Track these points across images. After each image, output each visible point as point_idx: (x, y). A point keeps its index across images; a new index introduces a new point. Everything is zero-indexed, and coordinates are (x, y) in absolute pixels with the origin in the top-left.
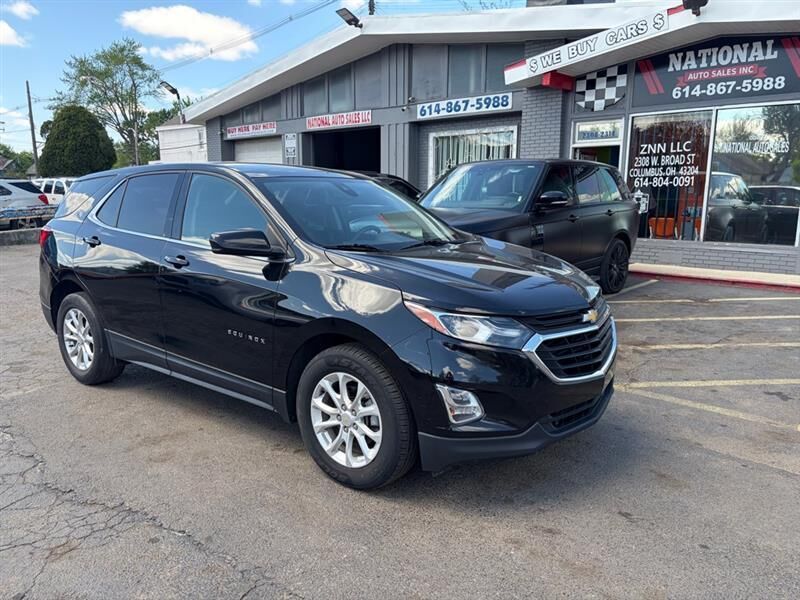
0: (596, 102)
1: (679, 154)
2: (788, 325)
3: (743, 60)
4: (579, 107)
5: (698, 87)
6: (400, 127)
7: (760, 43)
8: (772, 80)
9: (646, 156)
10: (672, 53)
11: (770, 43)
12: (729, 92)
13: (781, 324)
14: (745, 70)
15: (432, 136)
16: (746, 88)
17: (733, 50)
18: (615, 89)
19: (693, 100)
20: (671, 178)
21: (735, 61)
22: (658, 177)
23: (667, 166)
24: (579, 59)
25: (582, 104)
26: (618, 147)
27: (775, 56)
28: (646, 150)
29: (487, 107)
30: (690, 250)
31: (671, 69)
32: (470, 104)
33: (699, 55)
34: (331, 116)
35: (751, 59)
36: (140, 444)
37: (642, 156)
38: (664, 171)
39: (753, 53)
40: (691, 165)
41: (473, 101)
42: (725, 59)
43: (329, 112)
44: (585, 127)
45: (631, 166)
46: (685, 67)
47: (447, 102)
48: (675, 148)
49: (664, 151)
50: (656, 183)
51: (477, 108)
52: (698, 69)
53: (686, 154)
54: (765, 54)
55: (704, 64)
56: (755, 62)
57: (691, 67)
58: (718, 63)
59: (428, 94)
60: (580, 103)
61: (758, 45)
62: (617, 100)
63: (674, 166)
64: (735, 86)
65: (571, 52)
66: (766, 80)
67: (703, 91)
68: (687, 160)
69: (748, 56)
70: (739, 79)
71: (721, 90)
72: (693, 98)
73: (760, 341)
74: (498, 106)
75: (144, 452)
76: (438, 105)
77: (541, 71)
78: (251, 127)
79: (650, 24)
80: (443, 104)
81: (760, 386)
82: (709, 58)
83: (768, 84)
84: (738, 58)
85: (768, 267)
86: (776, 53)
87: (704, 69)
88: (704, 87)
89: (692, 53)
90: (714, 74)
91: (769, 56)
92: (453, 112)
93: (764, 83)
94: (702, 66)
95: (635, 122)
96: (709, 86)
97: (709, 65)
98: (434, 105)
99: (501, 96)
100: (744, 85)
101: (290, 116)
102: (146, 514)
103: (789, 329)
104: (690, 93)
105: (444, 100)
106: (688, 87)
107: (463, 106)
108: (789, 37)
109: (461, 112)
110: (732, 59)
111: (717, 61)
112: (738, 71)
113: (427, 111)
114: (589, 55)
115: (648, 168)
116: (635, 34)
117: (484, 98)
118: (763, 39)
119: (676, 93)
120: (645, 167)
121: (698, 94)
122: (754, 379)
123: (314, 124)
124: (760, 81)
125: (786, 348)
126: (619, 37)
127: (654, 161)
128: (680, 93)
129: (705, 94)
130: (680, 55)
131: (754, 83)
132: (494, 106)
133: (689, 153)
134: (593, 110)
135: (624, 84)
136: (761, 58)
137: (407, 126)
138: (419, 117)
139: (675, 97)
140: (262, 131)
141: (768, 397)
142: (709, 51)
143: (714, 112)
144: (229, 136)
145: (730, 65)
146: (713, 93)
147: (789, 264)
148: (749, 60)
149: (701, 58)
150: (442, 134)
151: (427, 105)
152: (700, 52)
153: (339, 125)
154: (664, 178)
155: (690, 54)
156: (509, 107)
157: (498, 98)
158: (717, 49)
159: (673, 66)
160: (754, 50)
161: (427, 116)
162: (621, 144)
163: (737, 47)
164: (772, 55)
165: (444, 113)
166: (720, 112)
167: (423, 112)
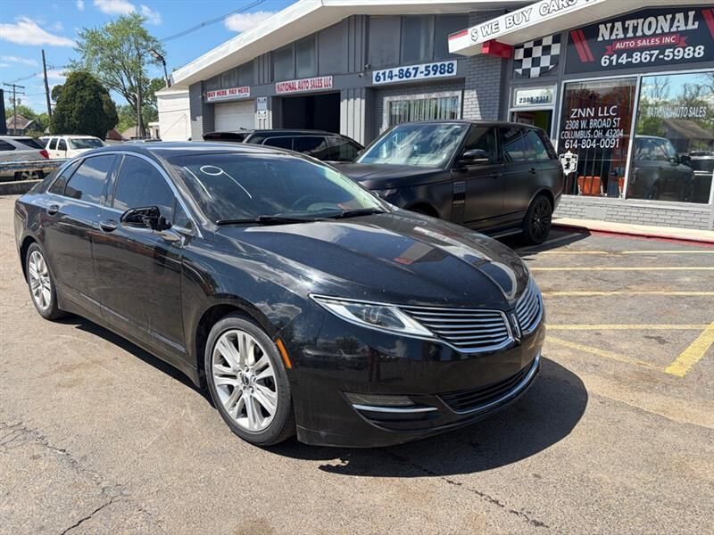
0: (532, 69)
1: (607, 117)
2: (687, 276)
3: (666, 30)
4: (517, 73)
5: (625, 55)
6: (358, 90)
7: (682, 14)
8: (692, 49)
9: (576, 119)
10: (601, 23)
11: (691, 14)
12: (653, 60)
13: (681, 275)
14: (667, 40)
15: (386, 100)
16: (668, 56)
17: (657, 21)
18: (549, 57)
19: (620, 68)
20: (598, 140)
21: (659, 31)
22: (587, 139)
23: (595, 129)
24: (515, 28)
25: (520, 71)
26: (551, 111)
27: (696, 26)
28: (576, 114)
29: (435, 74)
30: (613, 207)
31: (600, 39)
32: (419, 70)
33: (626, 26)
34: (297, 82)
35: (674, 29)
36: (56, 371)
37: (572, 119)
38: (592, 133)
39: (676, 24)
40: (616, 128)
41: (422, 67)
42: (649, 29)
43: (296, 78)
44: (522, 93)
45: (563, 129)
46: (613, 37)
47: (399, 69)
48: (602, 112)
49: (592, 115)
50: (585, 145)
51: (426, 75)
52: (625, 39)
53: (612, 118)
54: (686, 25)
55: (630, 34)
56: (677, 32)
57: (618, 37)
58: (643, 33)
59: (382, 61)
60: (517, 70)
61: (680, 16)
62: (551, 67)
63: (601, 129)
64: (658, 55)
65: (508, 22)
66: (687, 50)
67: (630, 60)
68: (613, 124)
69: (671, 26)
70: (662, 48)
71: (646, 59)
72: (619, 66)
73: (657, 289)
74: (444, 73)
75: (57, 378)
76: (391, 72)
77: (482, 39)
78: (228, 91)
80: (396, 71)
81: (643, 331)
82: (635, 29)
83: (689, 52)
84: (662, 28)
85: (684, 223)
86: (697, 23)
87: (630, 39)
88: (630, 56)
89: (620, 24)
90: (639, 44)
91: (690, 27)
92: (405, 79)
93: (684, 52)
94: (628, 36)
95: (568, 88)
96: (634, 55)
97: (635, 35)
98: (387, 71)
99: (447, 63)
100: (666, 54)
101: (261, 82)
102: (37, 433)
103: (688, 279)
104: (618, 59)
105: (397, 66)
106: (615, 56)
107: (413, 72)
108: (707, 8)
109: (412, 78)
110: (656, 29)
111: (642, 31)
112: (661, 40)
113: (382, 77)
114: (524, 25)
115: (578, 130)
116: (566, 5)
117: (432, 65)
118: (685, 10)
119: (604, 61)
120: (575, 129)
121: (624, 62)
122: (639, 324)
123: (282, 89)
124: (681, 50)
125: (678, 297)
126: (552, 8)
127: (584, 124)
128: (608, 62)
129: (631, 62)
130: (609, 25)
131: (676, 53)
132: (441, 73)
133: (615, 116)
134: (529, 76)
135: (558, 53)
136: (683, 28)
137: (364, 91)
138: (375, 82)
139: (603, 64)
140: (238, 95)
141: (646, 340)
142: (635, 21)
143: (639, 79)
144: (209, 99)
145: (654, 35)
146: (638, 61)
147: (703, 220)
148: (672, 30)
149: (628, 28)
150: (395, 98)
151: (382, 71)
152: (627, 22)
153: (305, 90)
154: (592, 140)
155: (618, 25)
156: (454, 73)
157: (444, 65)
158: (643, 20)
159: (603, 36)
160: (676, 21)
161: (382, 82)
162: (553, 108)
163: (661, 18)
164: (693, 26)
165: (396, 79)
166: (644, 79)
167: (378, 78)
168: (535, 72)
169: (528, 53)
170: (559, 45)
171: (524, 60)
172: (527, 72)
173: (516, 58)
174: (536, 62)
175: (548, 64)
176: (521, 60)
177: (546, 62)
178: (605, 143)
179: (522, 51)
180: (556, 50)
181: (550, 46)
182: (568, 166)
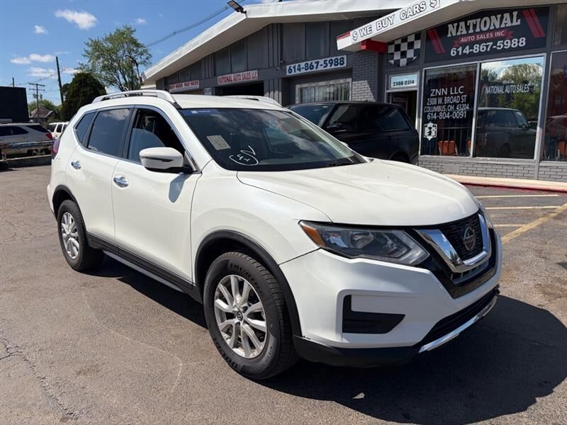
0: (401, 60)
1: (456, 95)
3: (497, 27)
4: (390, 63)
5: (468, 47)
6: (276, 82)
8: (517, 40)
9: (434, 97)
10: (450, 23)
11: (515, 14)
12: (489, 49)
15: (298, 87)
17: (490, 20)
18: (413, 50)
19: (464, 57)
20: (451, 113)
21: (492, 28)
22: (443, 112)
23: (449, 104)
24: (383, 30)
25: (392, 62)
26: (416, 91)
27: (519, 23)
28: (434, 93)
29: (331, 66)
30: (464, 163)
31: (449, 35)
32: (320, 64)
33: (468, 24)
34: (232, 75)
35: (503, 26)
37: (432, 97)
38: (446, 108)
39: (504, 21)
40: (464, 103)
41: (321, 62)
42: (485, 26)
43: (231, 73)
44: (395, 79)
45: (425, 104)
46: (458, 34)
47: (305, 63)
48: (453, 91)
49: (446, 94)
50: (441, 116)
51: (325, 67)
52: (468, 34)
53: (460, 95)
54: (512, 22)
55: (471, 31)
56: (506, 28)
57: (463, 33)
58: (481, 30)
59: (293, 58)
60: (390, 61)
61: (507, 15)
62: (414, 58)
63: (452, 104)
64: (492, 46)
65: (378, 25)
66: (513, 41)
67: (471, 50)
68: (461, 100)
69: (501, 24)
71: (483, 49)
72: (464, 55)
74: (337, 65)
76: (299, 65)
77: (360, 39)
78: (183, 84)
79: (428, 4)
80: (303, 65)
82: (475, 26)
83: (515, 43)
84: (494, 25)
85: (516, 174)
86: (519, 20)
87: (471, 34)
88: (471, 47)
90: (478, 38)
91: (515, 23)
92: (309, 70)
93: (511, 43)
94: (469, 32)
95: (427, 74)
96: (475, 47)
97: (474, 31)
98: (297, 65)
99: (339, 57)
100: (498, 45)
101: (207, 76)
104: (462, 51)
105: (303, 61)
106: (461, 48)
107: (315, 65)
108: (526, 9)
109: (314, 69)
110: (490, 26)
111: (480, 28)
112: (494, 35)
113: (295, 69)
114: (390, 27)
115: (436, 106)
116: (418, 11)
117: (328, 59)
118: (510, 11)
119: (453, 52)
120: (434, 105)
121: (467, 52)
123: (222, 81)
124: (509, 41)
126: (408, 14)
127: (440, 101)
128: (455, 52)
129: (472, 52)
130: (455, 25)
131: (502, 45)
132: (335, 65)
133: (463, 94)
134: (399, 66)
135: (419, 47)
136: (509, 24)
137: (280, 80)
138: (288, 74)
139: (452, 55)
140: (191, 87)
142: (474, 21)
143: (478, 65)
145: (489, 31)
146: (478, 51)
147: (530, 172)
148: (501, 27)
149: (469, 26)
150: (304, 86)
151: (293, 66)
152: (469, 22)
153: (238, 81)
154: (447, 113)
155: (462, 24)
156: (345, 65)
157: (337, 59)
158: (480, 19)
159: (451, 33)
160: (504, 19)
161: (293, 73)
162: (417, 89)
163: (493, 17)
164: (517, 23)
165: (303, 71)
166: (482, 65)
167: (290, 70)
168: (403, 62)
169: (398, 48)
170: (419, 41)
171: (395, 53)
172: (397, 62)
173: (389, 52)
174: (404, 54)
175: (412, 56)
176: (393, 54)
177: (410, 54)
178: (456, 115)
179: (393, 46)
180: (418, 45)
181: (413, 42)
182: (430, 133)
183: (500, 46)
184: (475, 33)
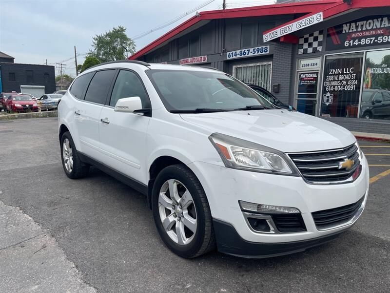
1: (348, 74)
3: (378, 27)
5: (357, 41)
6: (220, 63)
7: (386, 18)
9: (332, 75)
10: (344, 24)
12: (372, 43)
15: (234, 67)
17: (373, 22)
20: (344, 86)
21: (375, 27)
22: (338, 86)
23: (342, 80)
25: (302, 50)
26: (318, 71)
28: (332, 72)
29: (258, 53)
30: (352, 123)
31: (344, 32)
33: (357, 25)
34: (190, 59)
35: (382, 26)
37: (330, 75)
38: (340, 82)
39: (383, 23)
40: (354, 79)
41: (251, 50)
42: (369, 26)
43: (189, 57)
44: (304, 62)
45: (325, 80)
46: (351, 31)
48: (346, 71)
49: (341, 73)
50: (337, 89)
51: (253, 53)
52: (357, 32)
53: (351, 74)
54: (389, 24)
55: (359, 29)
56: (384, 27)
57: (353, 31)
58: (366, 29)
59: (232, 47)
60: (300, 50)
63: (345, 80)
64: (374, 40)
67: (359, 43)
68: (352, 77)
69: (381, 25)
71: (368, 42)
72: (354, 46)
74: (262, 52)
76: (236, 52)
80: (238, 52)
82: (362, 26)
84: (376, 26)
87: (360, 32)
88: (360, 41)
89: (354, 23)
90: (364, 34)
92: (243, 56)
95: (327, 58)
96: (362, 40)
97: (362, 29)
98: (234, 52)
100: (379, 39)
101: (173, 59)
104: (353, 43)
105: (239, 50)
106: (352, 41)
107: (247, 52)
109: (246, 55)
110: (373, 26)
111: (366, 27)
112: (376, 32)
113: (232, 55)
115: (333, 81)
117: (256, 48)
118: (388, 16)
119: (346, 44)
121: (357, 44)
123: (183, 63)
124: (387, 37)
127: (336, 78)
128: (348, 44)
130: (348, 25)
131: (384, 39)
133: (352, 73)
134: (307, 53)
135: (322, 40)
136: (387, 25)
137: (222, 63)
138: (228, 58)
139: (346, 46)
142: (362, 23)
143: (365, 53)
145: (372, 29)
146: (364, 43)
149: (358, 26)
150: (239, 66)
151: (231, 52)
152: (358, 23)
153: (194, 63)
154: (341, 87)
156: (268, 52)
157: (263, 48)
158: (366, 21)
159: (345, 31)
160: (383, 21)
161: (231, 58)
162: (320, 69)
163: (375, 20)
165: (238, 56)
166: (367, 53)
167: (229, 56)
168: (310, 50)
169: (306, 40)
170: (322, 36)
171: (305, 44)
172: (305, 51)
173: (300, 43)
174: (310, 45)
175: (317, 46)
176: (303, 44)
177: (315, 45)
178: (348, 88)
179: (303, 39)
180: (321, 38)
181: (318, 36)
182: (328, 101)
183: (380, 41)
184: (362, 31)
